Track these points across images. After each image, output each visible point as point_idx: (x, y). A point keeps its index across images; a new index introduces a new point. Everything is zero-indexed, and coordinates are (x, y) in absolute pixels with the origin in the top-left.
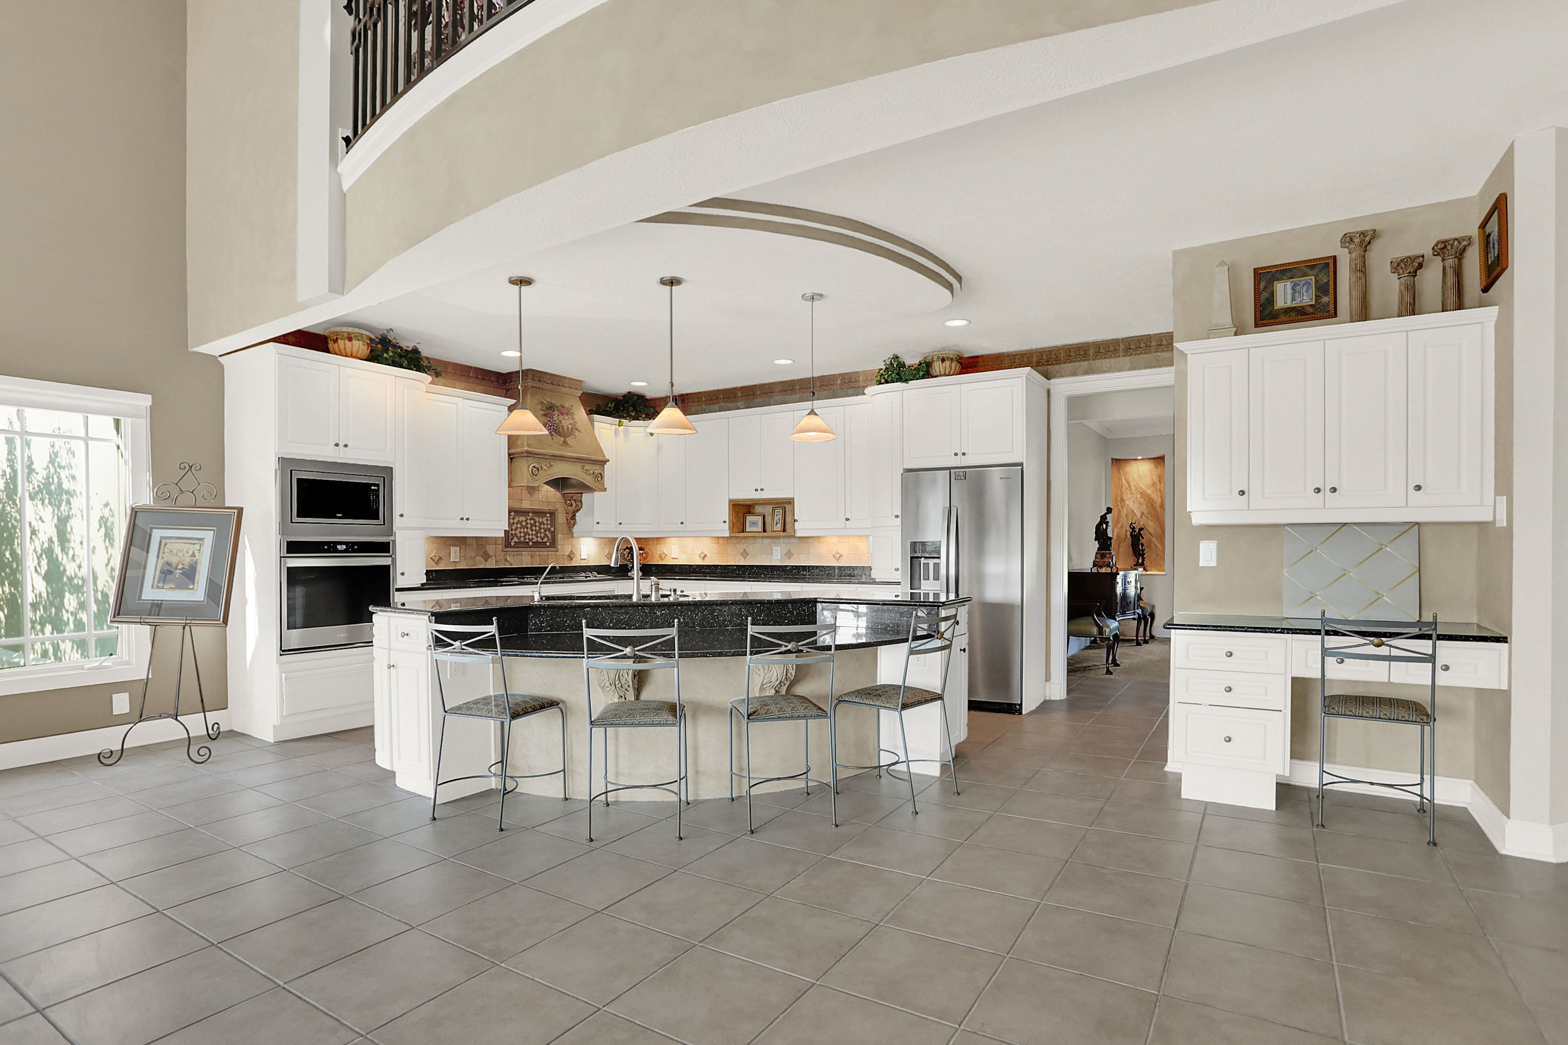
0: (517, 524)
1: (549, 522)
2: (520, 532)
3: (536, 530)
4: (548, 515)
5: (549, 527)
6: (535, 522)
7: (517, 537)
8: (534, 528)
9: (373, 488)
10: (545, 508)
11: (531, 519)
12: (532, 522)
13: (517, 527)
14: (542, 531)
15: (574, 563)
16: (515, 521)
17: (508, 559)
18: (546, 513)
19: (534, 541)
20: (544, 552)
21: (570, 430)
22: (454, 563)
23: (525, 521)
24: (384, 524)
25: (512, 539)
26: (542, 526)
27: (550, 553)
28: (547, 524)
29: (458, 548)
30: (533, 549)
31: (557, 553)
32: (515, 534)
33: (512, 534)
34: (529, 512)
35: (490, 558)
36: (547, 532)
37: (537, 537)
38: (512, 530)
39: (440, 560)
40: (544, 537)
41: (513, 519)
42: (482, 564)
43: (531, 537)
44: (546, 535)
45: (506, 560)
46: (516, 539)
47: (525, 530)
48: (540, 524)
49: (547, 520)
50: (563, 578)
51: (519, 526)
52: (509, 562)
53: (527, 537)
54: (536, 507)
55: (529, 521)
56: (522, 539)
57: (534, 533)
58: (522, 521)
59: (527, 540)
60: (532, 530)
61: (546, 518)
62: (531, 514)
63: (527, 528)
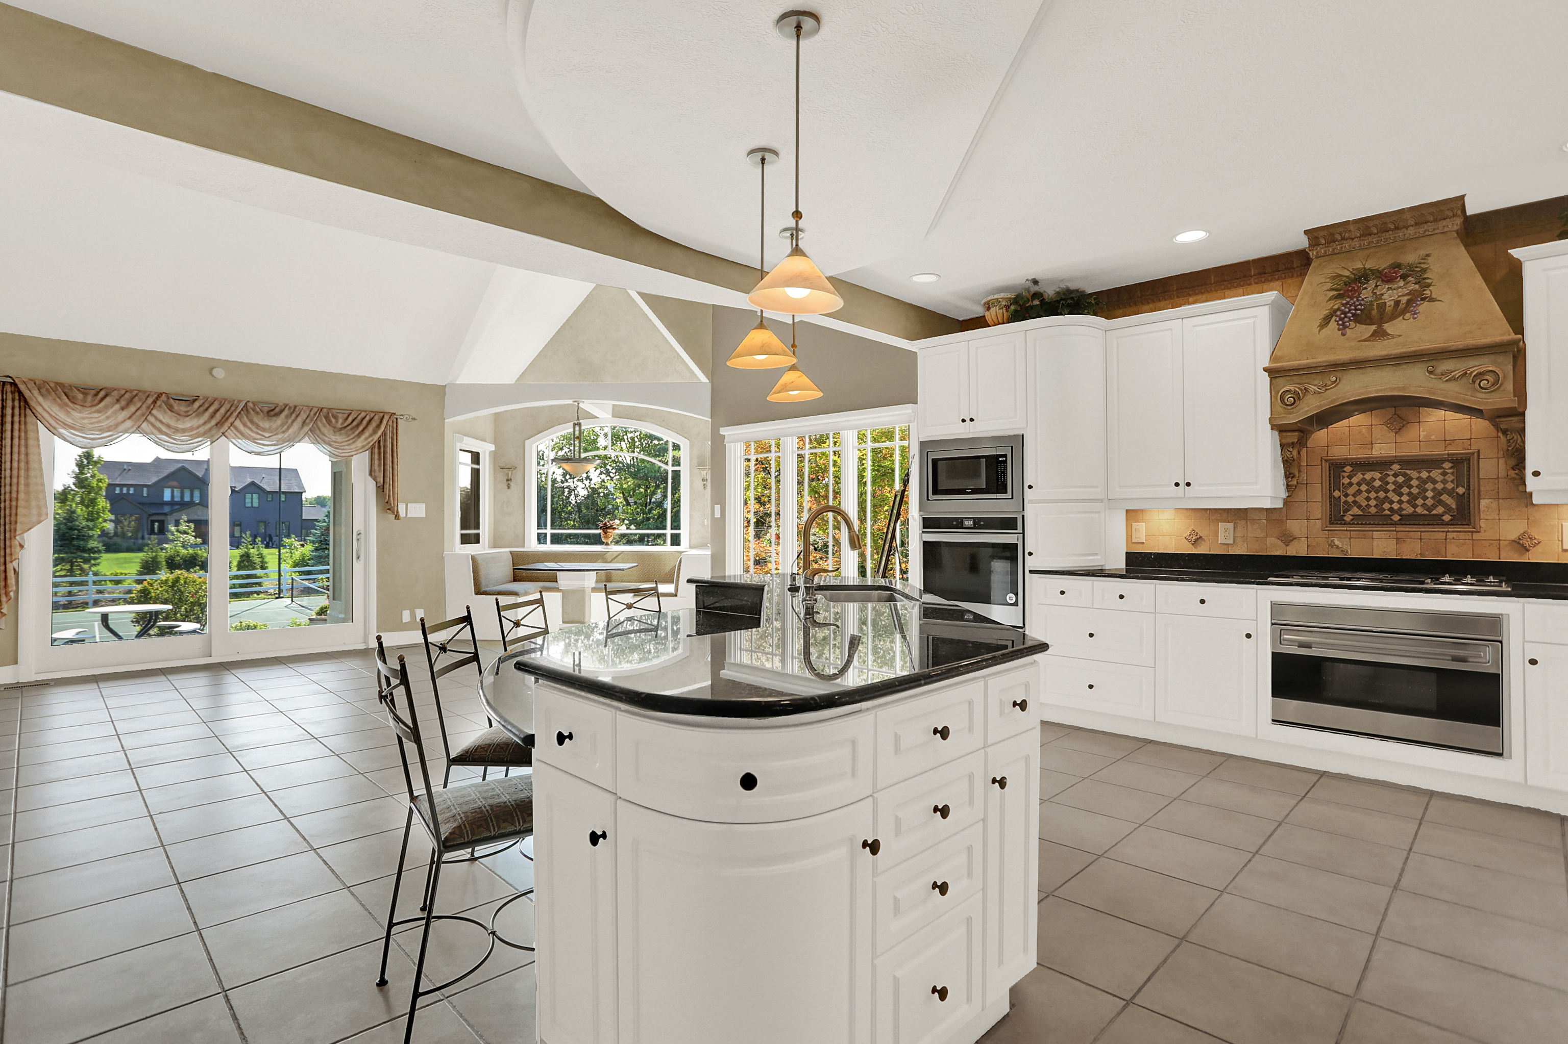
0: (1359, 484)
1: (1450, 478)
2: (1368, 499)
3: (1409, 494)
4: (1447, 465)
5: (1450, 486)
6: (1411, 479)
7: (1359, 507)
8: (1405, 490)
9: (1001, 459)
10: (1439, 451)
11: (1395, 475)
12: (1400, 479)
13: (1359, 492)
14: (1430, 494)
15: (1534, 557)
16: (1355, 480)
17: (1337, 542)
18: (1444, 461)
19: (1404, 512)
20: (1436, 534)
21: (1402, 306)
22: (1225, 546)
23: (1380, 479)
24: (1012, 498)
25: (1346, 511)
26: (1429, 486)
27: (1450, 535)
28: (1444, 482)
29: (1231, 525)
30: (1399, 528)
31: (1476, 536)
32: (1355, 502)
33: (1346, 502)
34: (1392, 463)
35: (1295, 542)
36: (1444, 497)
37: (1415, 506)
38: (1346, 495)
39: (1200, 540)
40: (1434, 506)
41: (1350, 477)
42: (1277, 549)
43: (1396, 506)
44: (1441, 502)
45: (1332, 545)
46: (1355, 511)
47: (1382, 494)
48: (1425, 482)
49: (1444, 474)
50: (1349, 579)
51: (1364, 487)
52: (1337, 547)
53: (1386, 506)
54: (1411, 450)
55: (1391, 479)
56: (1373, 510)
57: (1405, 498)
58: (1373, 480)
59: (1387, 512)
60: (1401, 495)
61: (1440, 471)
62: (1396, 467)
63: (1387, 491)
